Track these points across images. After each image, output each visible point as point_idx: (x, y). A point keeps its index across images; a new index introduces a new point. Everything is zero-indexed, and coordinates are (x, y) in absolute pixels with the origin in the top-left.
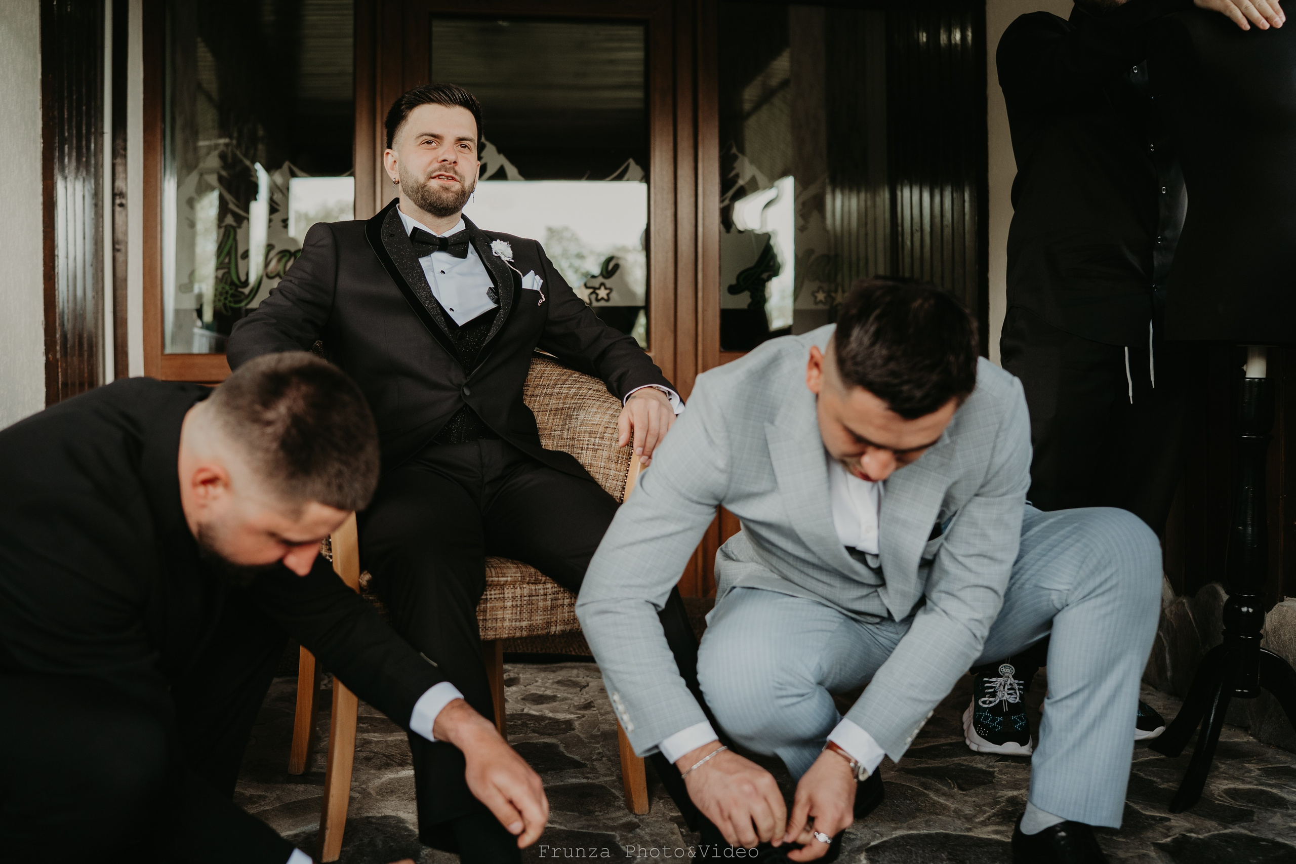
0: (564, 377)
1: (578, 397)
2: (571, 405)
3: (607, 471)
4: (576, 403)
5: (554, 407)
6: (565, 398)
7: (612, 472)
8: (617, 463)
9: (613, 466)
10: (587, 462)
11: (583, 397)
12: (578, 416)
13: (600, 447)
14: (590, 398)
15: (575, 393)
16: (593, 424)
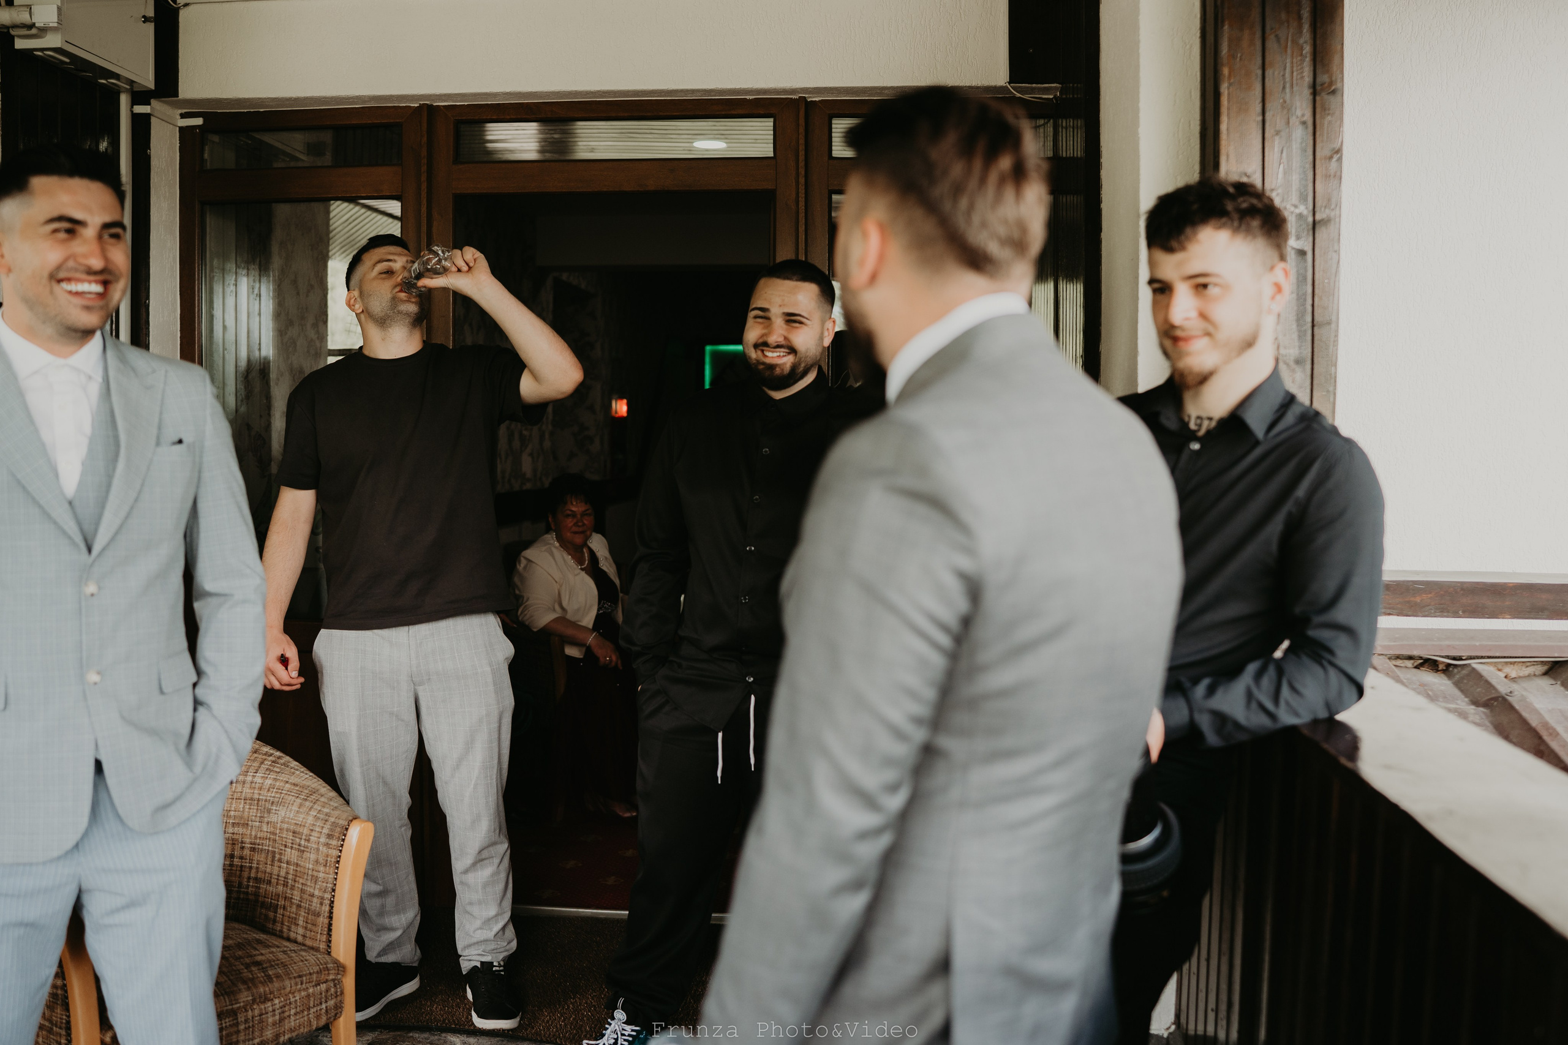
0: (256, 764)
1: (275, 790)
2: (268, 798)
3: (315, 874)
4: (274, 797)
5: (249, 796)
6: (260, 789)
7: (321, 875)
8: (325, 866)
9: (322, 869)
10: (292, 860)
11: (280, 791)
12: (277, 812)
13: (305, 849)
14: (289, 793)
15: (271, 784)
16: (296, 824)
